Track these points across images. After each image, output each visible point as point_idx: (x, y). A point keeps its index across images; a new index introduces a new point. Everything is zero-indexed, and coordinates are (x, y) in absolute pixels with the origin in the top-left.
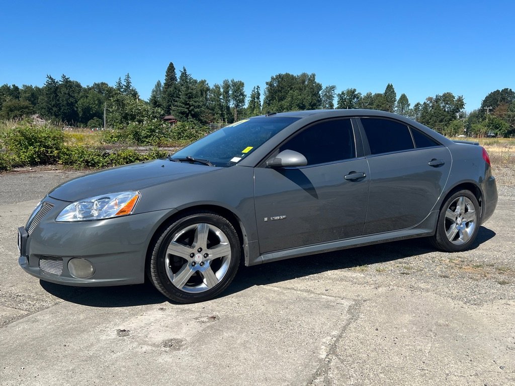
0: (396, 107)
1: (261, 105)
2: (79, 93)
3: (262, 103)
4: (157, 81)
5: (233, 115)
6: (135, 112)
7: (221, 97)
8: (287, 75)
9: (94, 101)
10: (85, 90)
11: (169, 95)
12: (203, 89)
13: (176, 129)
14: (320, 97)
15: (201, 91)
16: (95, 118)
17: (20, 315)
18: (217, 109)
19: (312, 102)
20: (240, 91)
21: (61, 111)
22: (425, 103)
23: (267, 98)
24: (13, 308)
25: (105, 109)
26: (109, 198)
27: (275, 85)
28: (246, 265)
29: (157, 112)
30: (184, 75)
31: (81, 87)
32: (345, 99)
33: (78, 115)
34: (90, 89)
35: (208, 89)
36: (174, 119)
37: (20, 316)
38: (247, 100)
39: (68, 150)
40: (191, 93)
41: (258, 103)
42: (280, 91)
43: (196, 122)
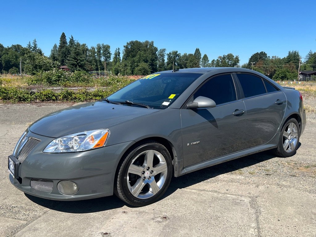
0: (201, 62)
1: (121, 60)
2: (2, 51)
3: (121, 59)
4: (54, 44)
5: (104, 66)
6: (42, 64)
7: (96, 55)
8: (137, 42)
9: (13, 56)
10: (6, 49)
11: (62, 53)
12: (85, 50)
13: (75, 75)
14: (156, 55)
15: (83, 50)
16: (14, 67)
17: (21, 224)
18: (93, 62)
19: (152, 58)
20: (108, 51)
22: (217, 60)
23: (125, 55)
24: (13, 218)
25: (21, 61)
26: (85, 135)
27: (129, 47)
28: (175, 176)
29: (56, 64)
30: (72, 41)
31: (3, 47)
32: (172, 57)
33: (2, 65)
34: (9, 49)
35: (87, 50)
36: (66, 68)
37: (21, 226)
38: (112, 56)
39: (5, 90)
40: (78, 52)
41: (119, 59)
42: (133, 51)
43: (81, 70)
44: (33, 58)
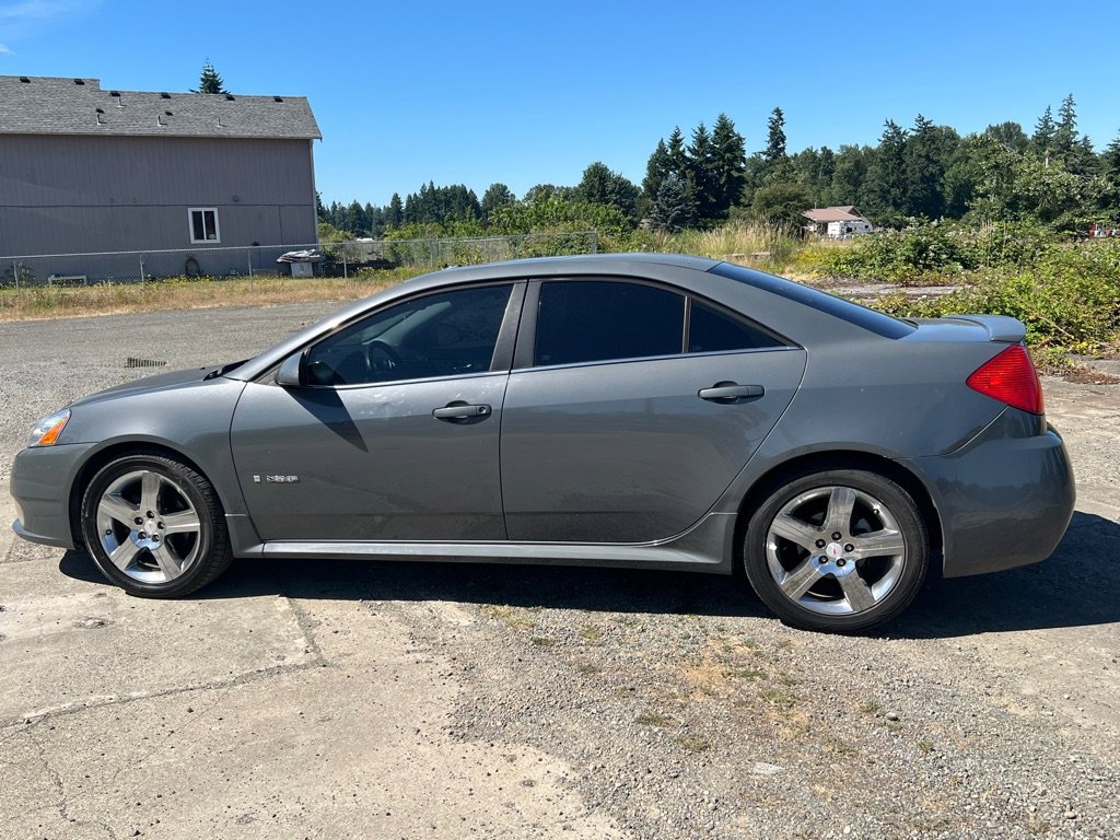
2: (951, 152)
6: (1036, 190)
10: (966, 145)
21: (908, 194)
33: (943, 200)
34: (977, 141)
44: (1009, 170)
